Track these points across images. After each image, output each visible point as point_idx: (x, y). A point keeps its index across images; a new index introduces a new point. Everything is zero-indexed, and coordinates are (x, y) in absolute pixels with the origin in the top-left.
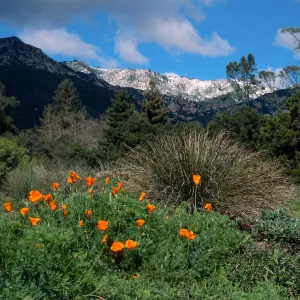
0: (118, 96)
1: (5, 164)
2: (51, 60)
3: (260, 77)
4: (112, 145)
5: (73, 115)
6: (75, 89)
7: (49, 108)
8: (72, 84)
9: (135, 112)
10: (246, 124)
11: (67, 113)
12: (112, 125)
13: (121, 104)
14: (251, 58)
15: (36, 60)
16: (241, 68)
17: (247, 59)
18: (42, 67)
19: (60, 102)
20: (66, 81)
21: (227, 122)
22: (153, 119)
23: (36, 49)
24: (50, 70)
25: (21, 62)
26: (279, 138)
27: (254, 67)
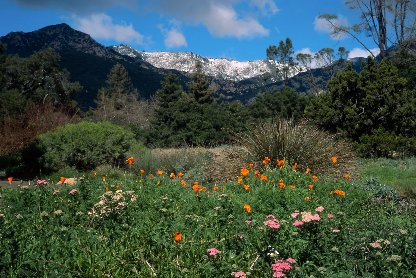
0: (167, 78)
1: (120, 146)
2: (98, 45)
3: (298, 59)
4: (163, 124)
5: (125, 97)
6: (126, 73)
7: (103, 91)
8: (123, 68)
9: (183, 93)
10: (286, 103)
11: (120, 95)
12: (162, 106)
13: (170, 86)
14: (288, 41)
15: (85, 45)
16: (280, 52)
17: (285, 42)
18: (91, 52)
19: (113, 86)
20: (118, 65)
21: (269, 101)
22: (200, 99)
23: (85, 34)
24: (98, 54)
25: (71, 47)
26: (322, 116)
27: (291, 49)
